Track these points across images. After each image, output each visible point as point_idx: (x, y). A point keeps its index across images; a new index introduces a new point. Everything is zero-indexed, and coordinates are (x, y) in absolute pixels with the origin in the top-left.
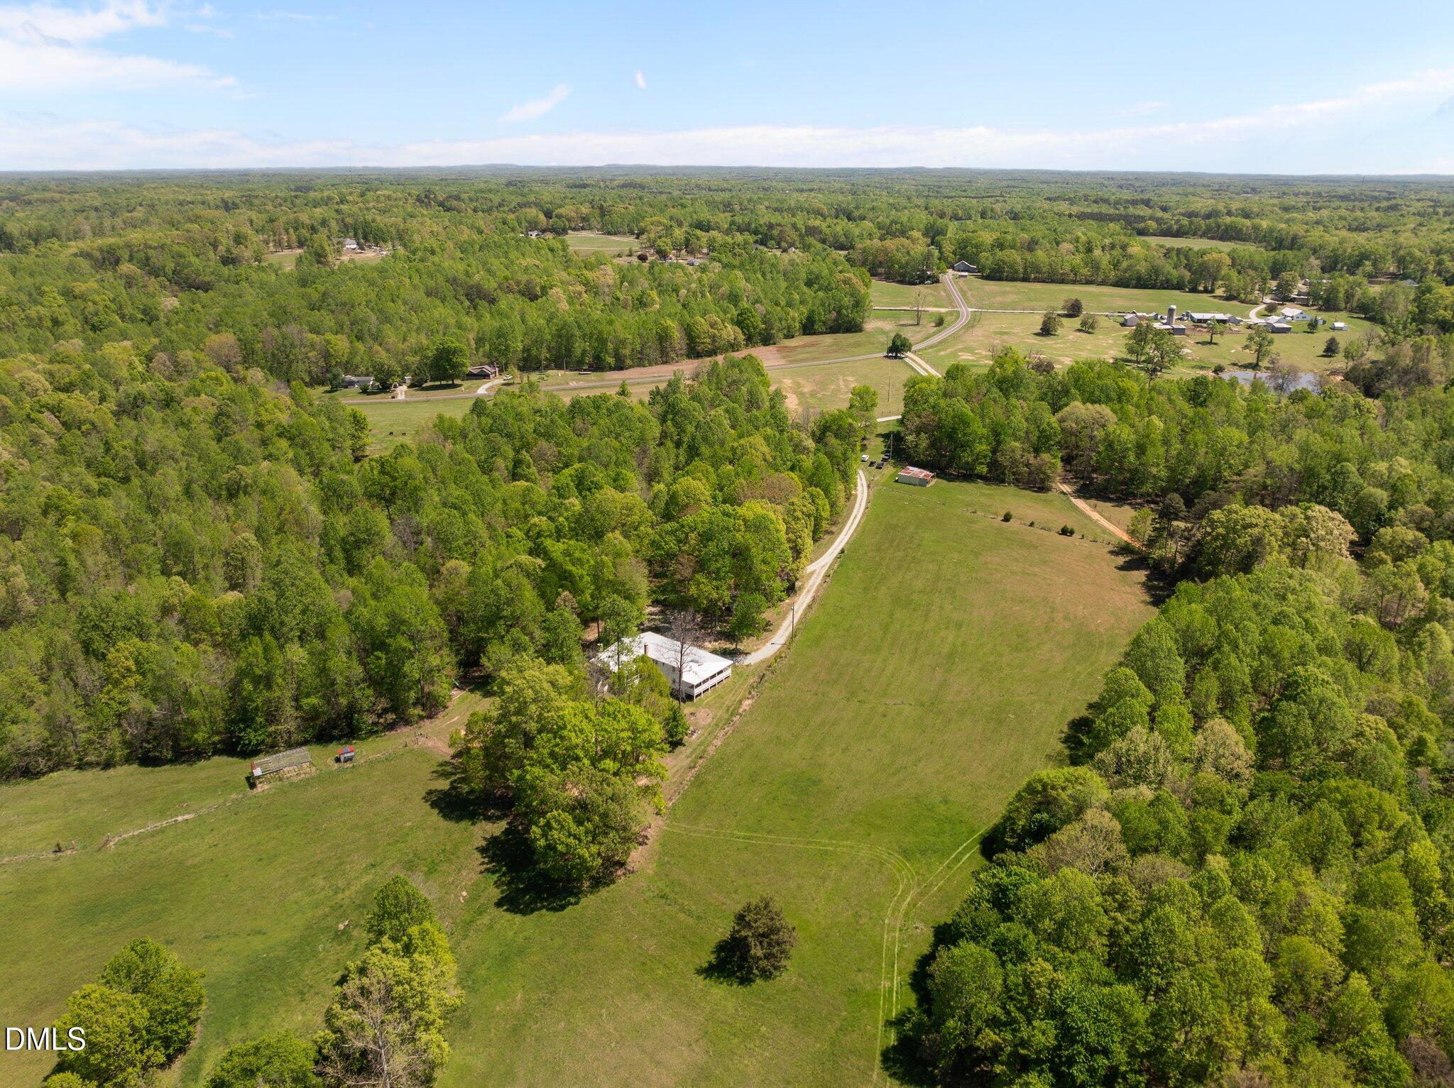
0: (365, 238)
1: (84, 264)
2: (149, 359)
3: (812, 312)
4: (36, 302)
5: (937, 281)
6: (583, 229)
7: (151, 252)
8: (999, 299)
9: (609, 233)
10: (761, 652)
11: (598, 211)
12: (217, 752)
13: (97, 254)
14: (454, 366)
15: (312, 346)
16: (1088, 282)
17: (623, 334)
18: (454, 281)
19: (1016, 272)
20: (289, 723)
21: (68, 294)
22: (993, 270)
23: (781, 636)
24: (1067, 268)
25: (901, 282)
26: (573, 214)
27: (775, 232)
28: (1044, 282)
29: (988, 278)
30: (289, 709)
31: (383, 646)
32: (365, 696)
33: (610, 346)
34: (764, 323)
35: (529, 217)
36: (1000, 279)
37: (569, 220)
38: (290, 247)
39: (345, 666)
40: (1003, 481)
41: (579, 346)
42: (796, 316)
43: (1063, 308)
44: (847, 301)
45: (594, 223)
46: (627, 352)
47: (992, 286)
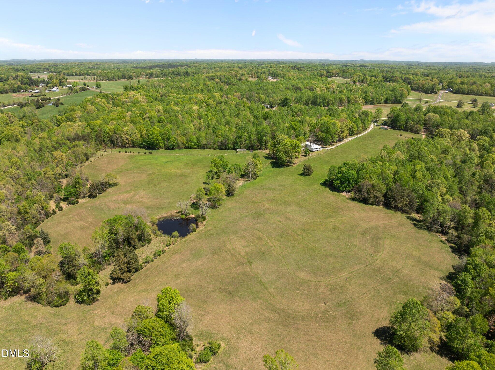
0: (274, 76)
1: (207, 79)
2: (222, 96)
3: (387, 97)
4: (198, 86)
5: (437, 93)
6: (337, 76)
7: (222, 77)
8: (453, 98)
9: (344, 78)
10: (329, 148)
11: (342, 71)
12: (231, 149)
13: (210, 77)
14: (288, 103)
15: (257, 97)
16: (491, 96)
17: (330, 98)
18: (293, 86)
19: (465, 91)
20: (243, 145)
21: (205, 85)
22: (456, 91)
23: (335, 146)
24: (484, 91)
25: (425, 93)
26: (335, 72)
27: (394, 78)
28: (475, 95)
29: (455, 93)
30: (244, 143)
31: (260, 134)
32: (256, 142)
33: (326, 100)
34: (372, 99)
35: (321, 73)
36: (459, 93)
37: (333, 74)
38: (255, 78)
39: (254, 137)
40: (407, 131)
41: (319, 101)
42: (382, 98)
43: (470, 101)
44: (398, 95)
45: (341, 75)
46: (330, 102)
47: (455, 95)
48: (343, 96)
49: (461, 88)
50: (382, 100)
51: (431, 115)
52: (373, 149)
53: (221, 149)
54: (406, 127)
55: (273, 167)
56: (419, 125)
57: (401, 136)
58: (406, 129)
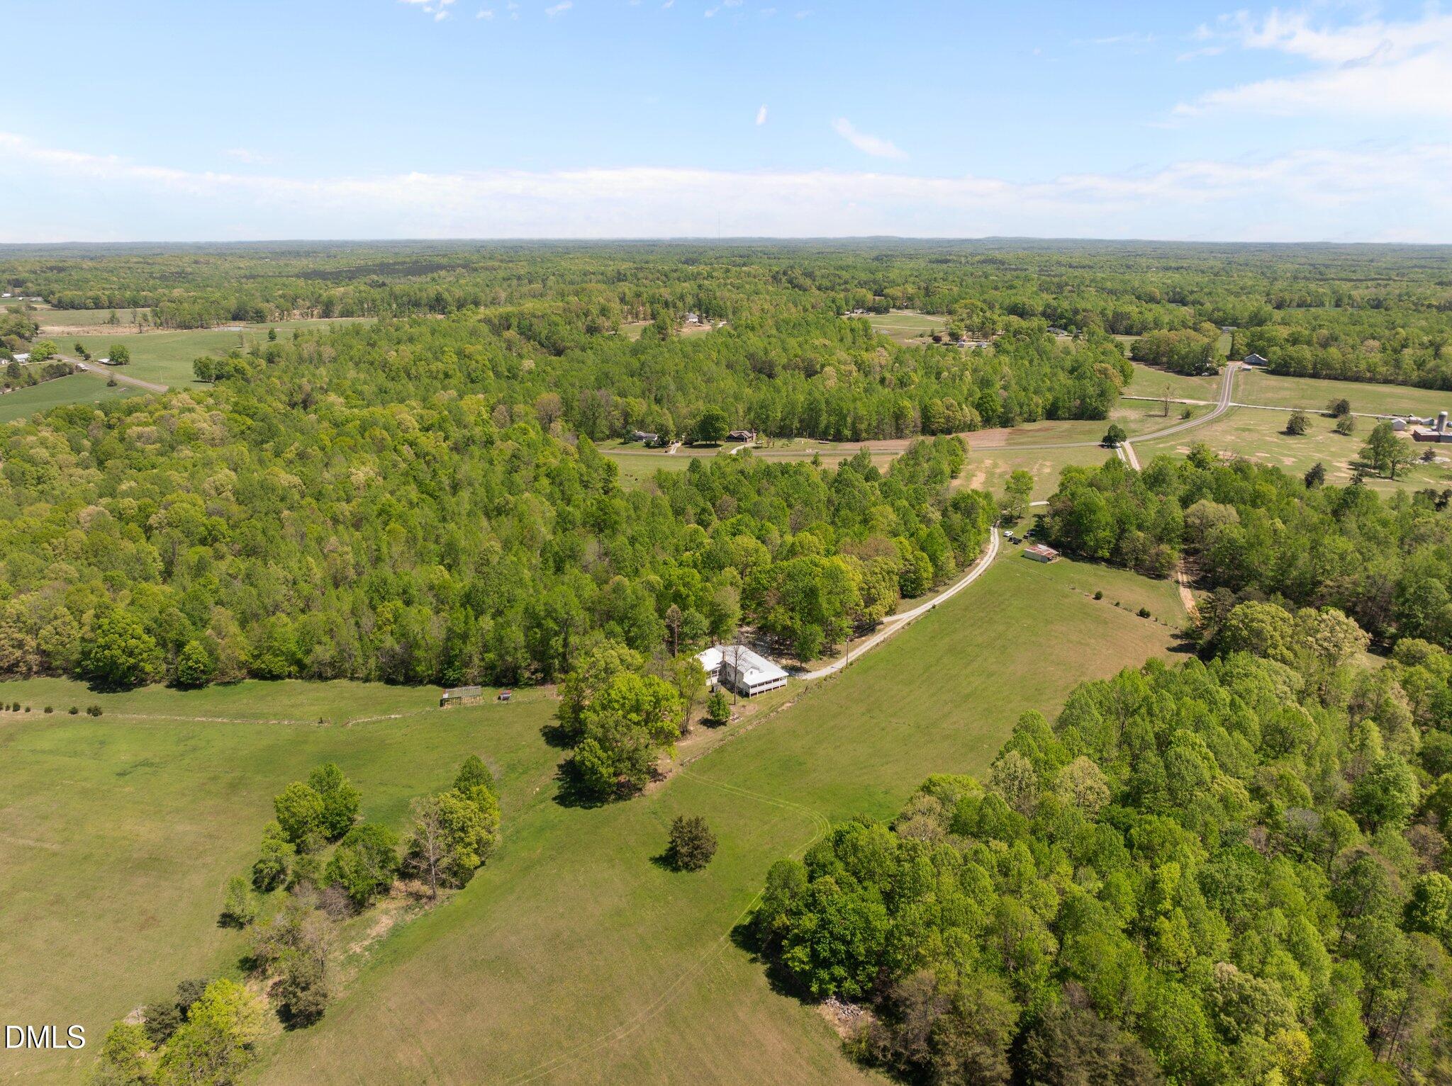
0: (707, 312)
1: (485, 328)
2: (493, 409)
3: (1056, 399)
4: (437, 359)
5: (1216, 373)
6: (907, 307)
7: (534, 321)
8: (1270, 395)
9: (928, 313)
10: (819, 671)
11: (923, 292)
12: (431, 682)
13: (496, 321)
14: (717, 430)
15: (616, 407)
16: (1386, 381)
17: (862, 412)
18: (751, 357)
19: (1305, 367)
20: (473, 672)
21: (461, 354)
22: (1278, 365)
23: (840, 664)
24: (1363, 366)
25: (1180, 372)
26: (900, 294)
27: (1079, 317)
28: (1336, 379)
29: (1273, 372)
30: (476, 660)
31: (539, 625)
32: (522, 657)
33: (849, 420)
34: (1003, 406)
35: (857, 296)
36: (1287, 374)
37: (894, 299)
38: (645, 319)
40: (1125, 566)
41: (824, 420)
42: (1039, 402)
43: (1328, 408)
44: (1091, 390)
45: (917, 303)
46: (863, 426)
47: (1274, 381)
48: (907, 403)
49: (1292, 359)
50: (1040, 410)
51: (1208, 506)
52: (991, 675)
53: (391, 681)
54: (1116, 551)
55: (563, 800)
56: (1165, 548)
57: (1098, 597)
58: (1117, 560)
